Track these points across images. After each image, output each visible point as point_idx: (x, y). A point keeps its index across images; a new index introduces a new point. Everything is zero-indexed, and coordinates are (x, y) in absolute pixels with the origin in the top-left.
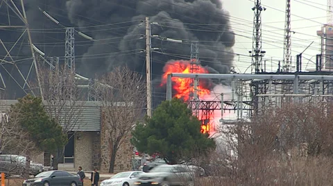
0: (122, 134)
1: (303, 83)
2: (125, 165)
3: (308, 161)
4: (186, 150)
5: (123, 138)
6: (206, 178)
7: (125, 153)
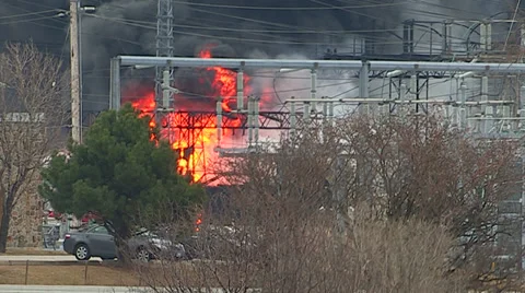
0: (23, 177)
1: (379, 76)
2: (28, 238)
3: (387, 229)
4: (149, 207)
5: (24, 185)
6: (188, 263)
7: (27, 213)
